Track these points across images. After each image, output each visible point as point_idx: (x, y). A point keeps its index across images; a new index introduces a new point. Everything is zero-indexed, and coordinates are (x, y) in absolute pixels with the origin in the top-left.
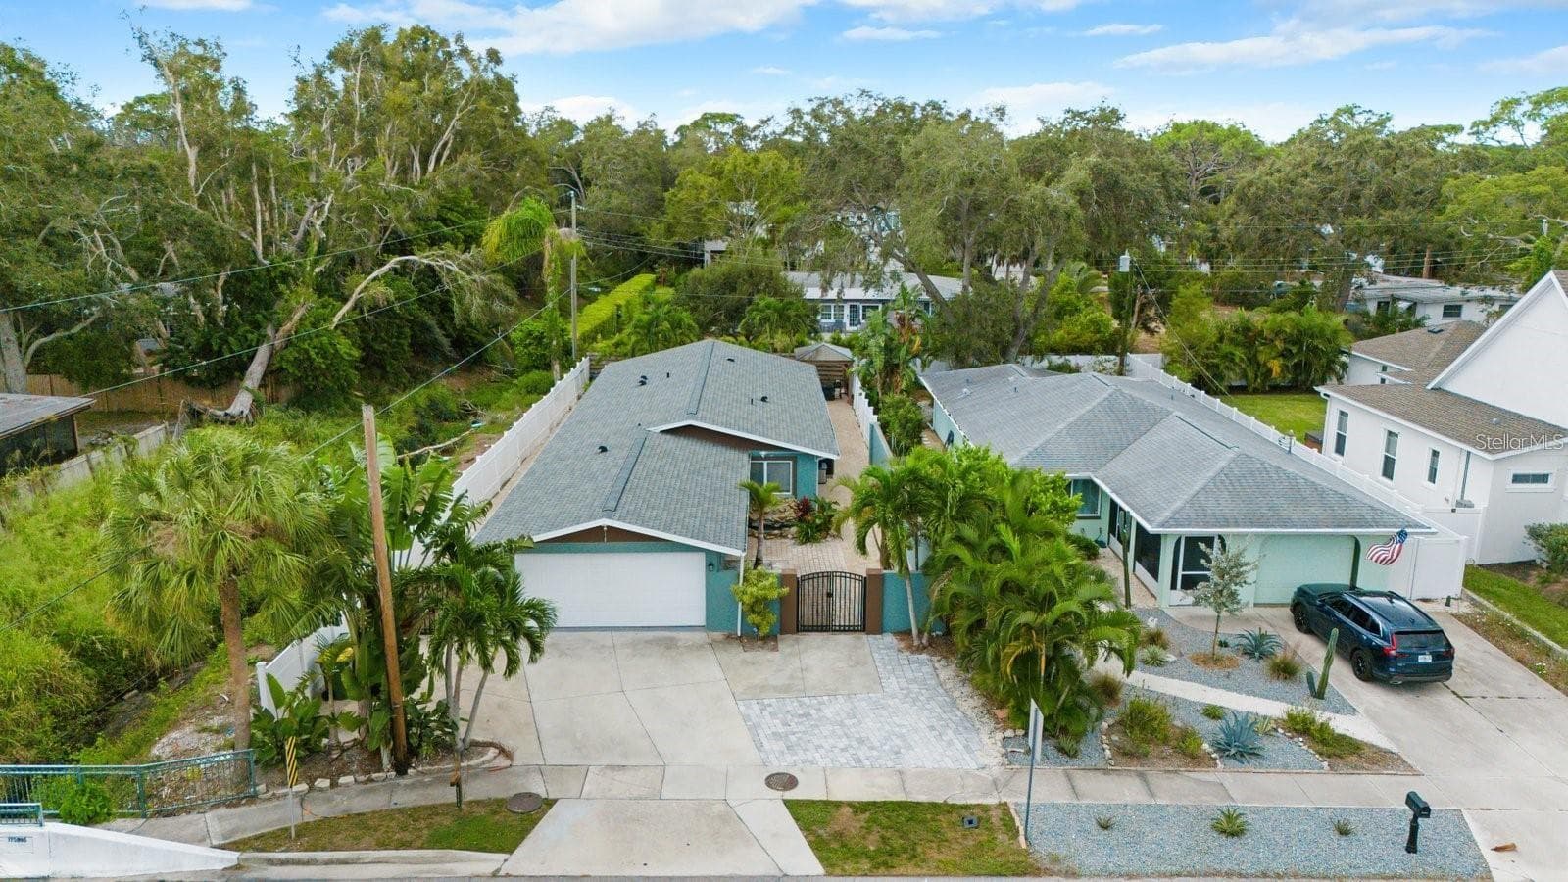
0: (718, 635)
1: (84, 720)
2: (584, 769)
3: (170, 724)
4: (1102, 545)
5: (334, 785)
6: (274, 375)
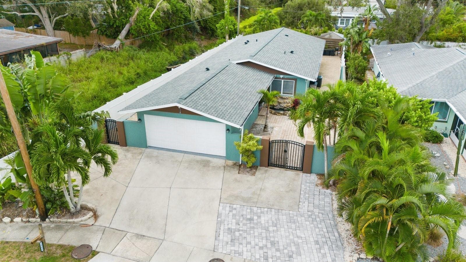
0: (230, 163)
2: (125, 233)
4: (446, 135)
5: (12, 221)
6: (130, 35)
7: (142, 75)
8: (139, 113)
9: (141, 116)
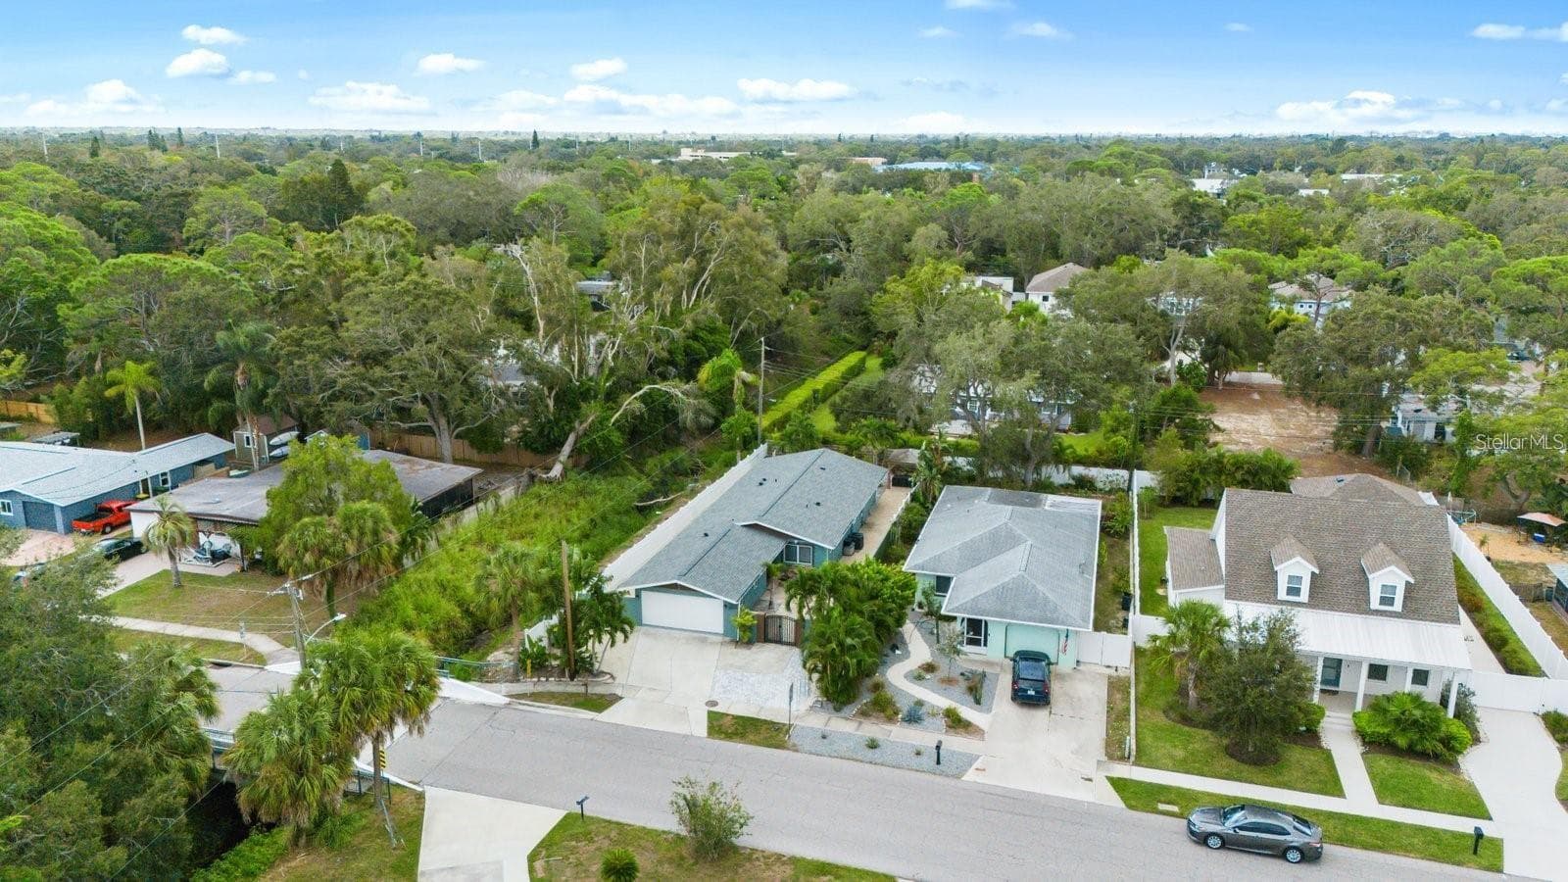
0: (728, 639)
1: (465, 641)
2: (641, 687)
3: (495, 648)
6: (576, 452)
7: (598, 521)
8: (637, 590)
9: (638, 593)
